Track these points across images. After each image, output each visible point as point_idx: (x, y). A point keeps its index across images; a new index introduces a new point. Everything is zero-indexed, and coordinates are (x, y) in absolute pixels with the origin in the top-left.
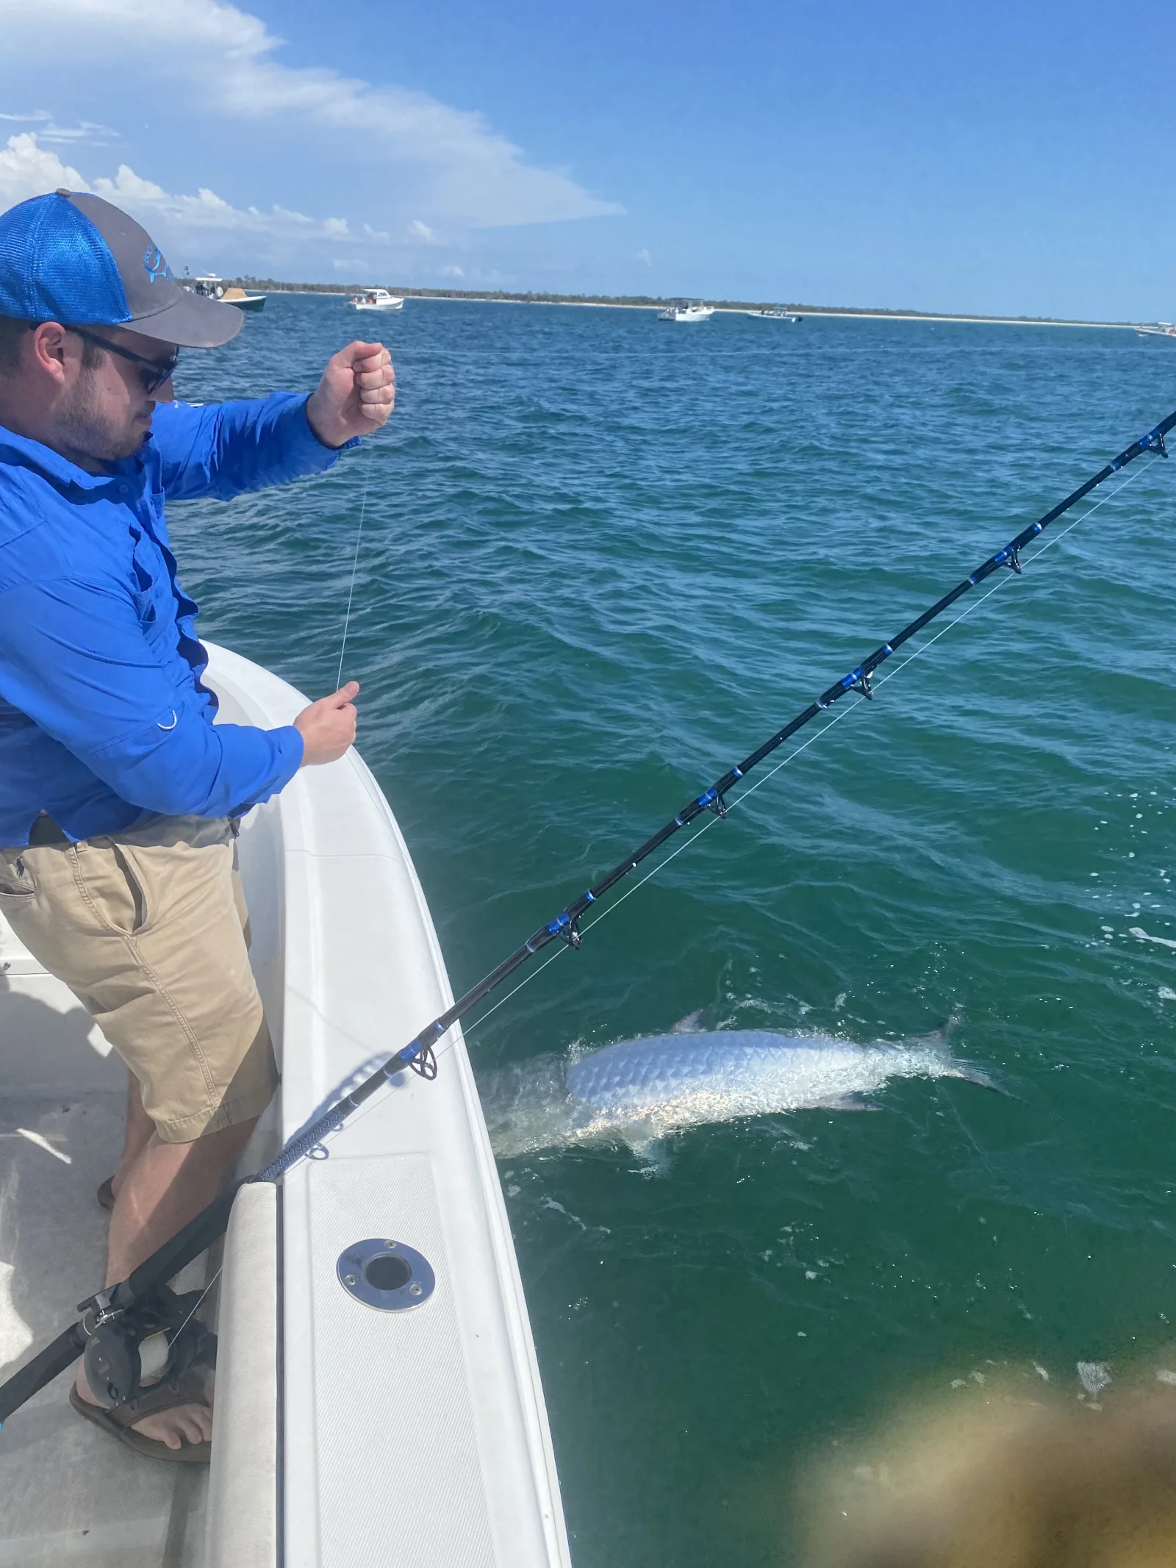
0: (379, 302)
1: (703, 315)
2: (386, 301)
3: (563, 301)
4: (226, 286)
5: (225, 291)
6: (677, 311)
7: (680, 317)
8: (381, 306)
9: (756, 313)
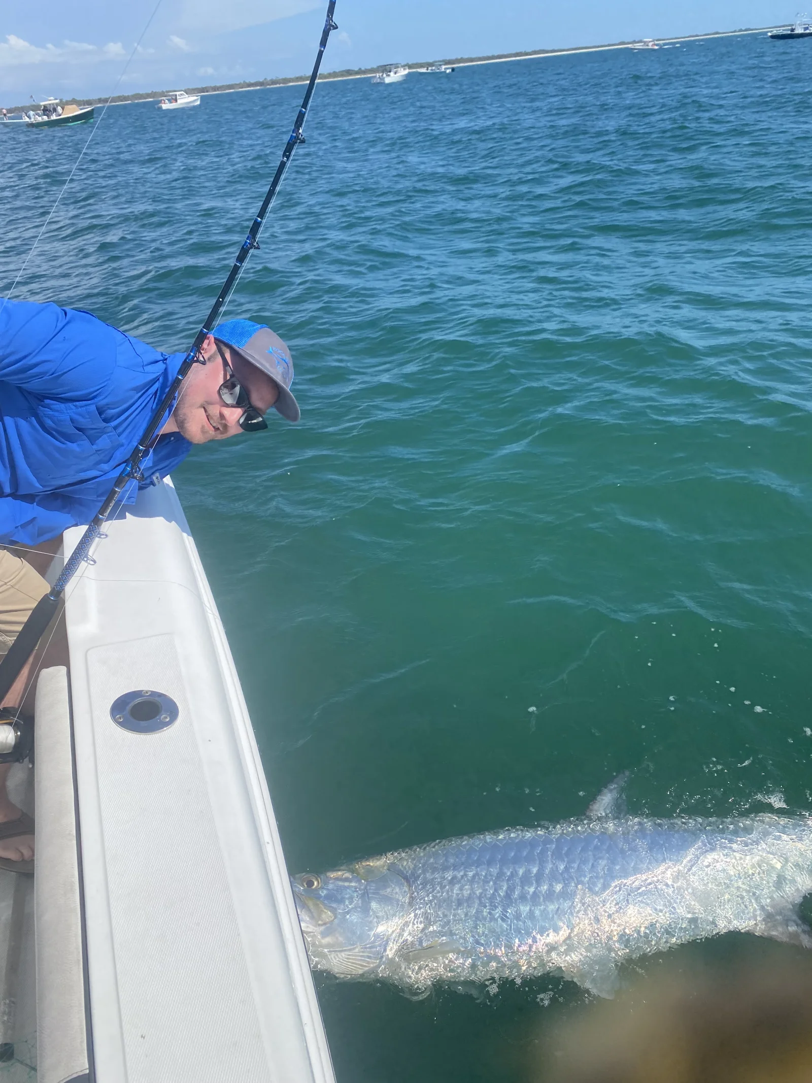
0: (179, 101)
1: (402, 76)
2: (185, 100)
3: (290, 82)
4: (63, 104)
5: (63, 109)
6: (385, 75)
7: (388, 80)
8: (181, 104)
9: (424, 70)
